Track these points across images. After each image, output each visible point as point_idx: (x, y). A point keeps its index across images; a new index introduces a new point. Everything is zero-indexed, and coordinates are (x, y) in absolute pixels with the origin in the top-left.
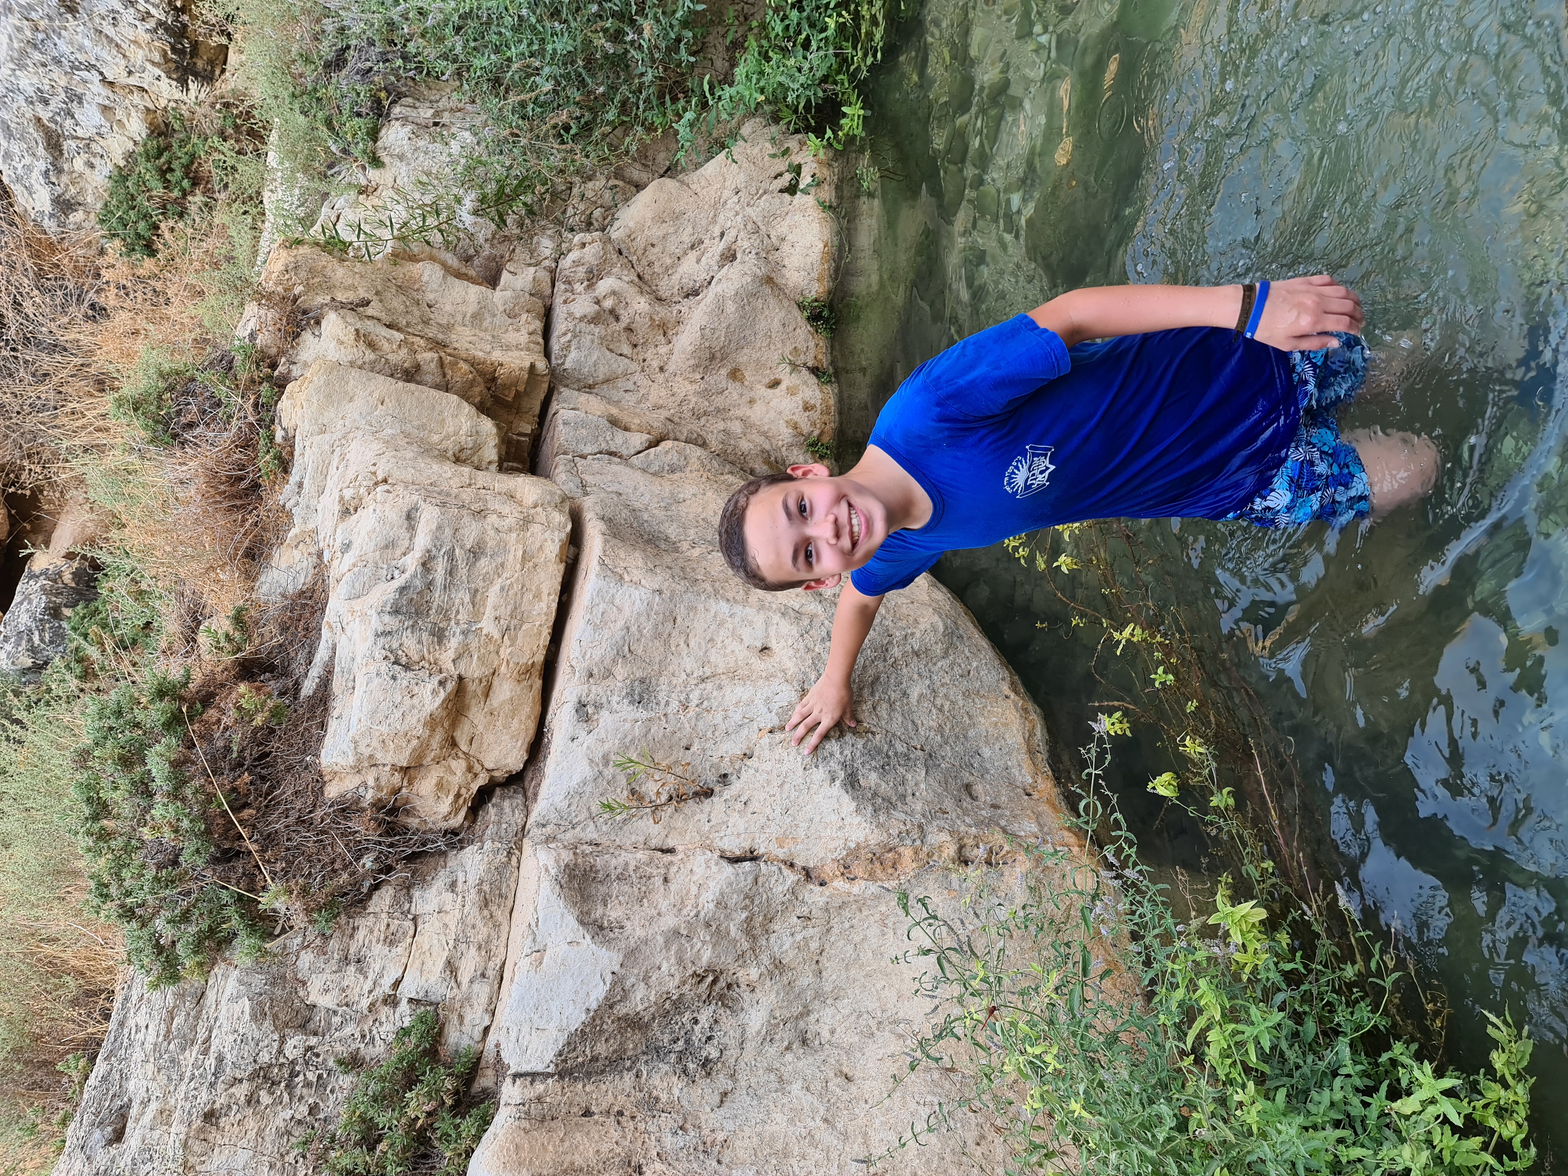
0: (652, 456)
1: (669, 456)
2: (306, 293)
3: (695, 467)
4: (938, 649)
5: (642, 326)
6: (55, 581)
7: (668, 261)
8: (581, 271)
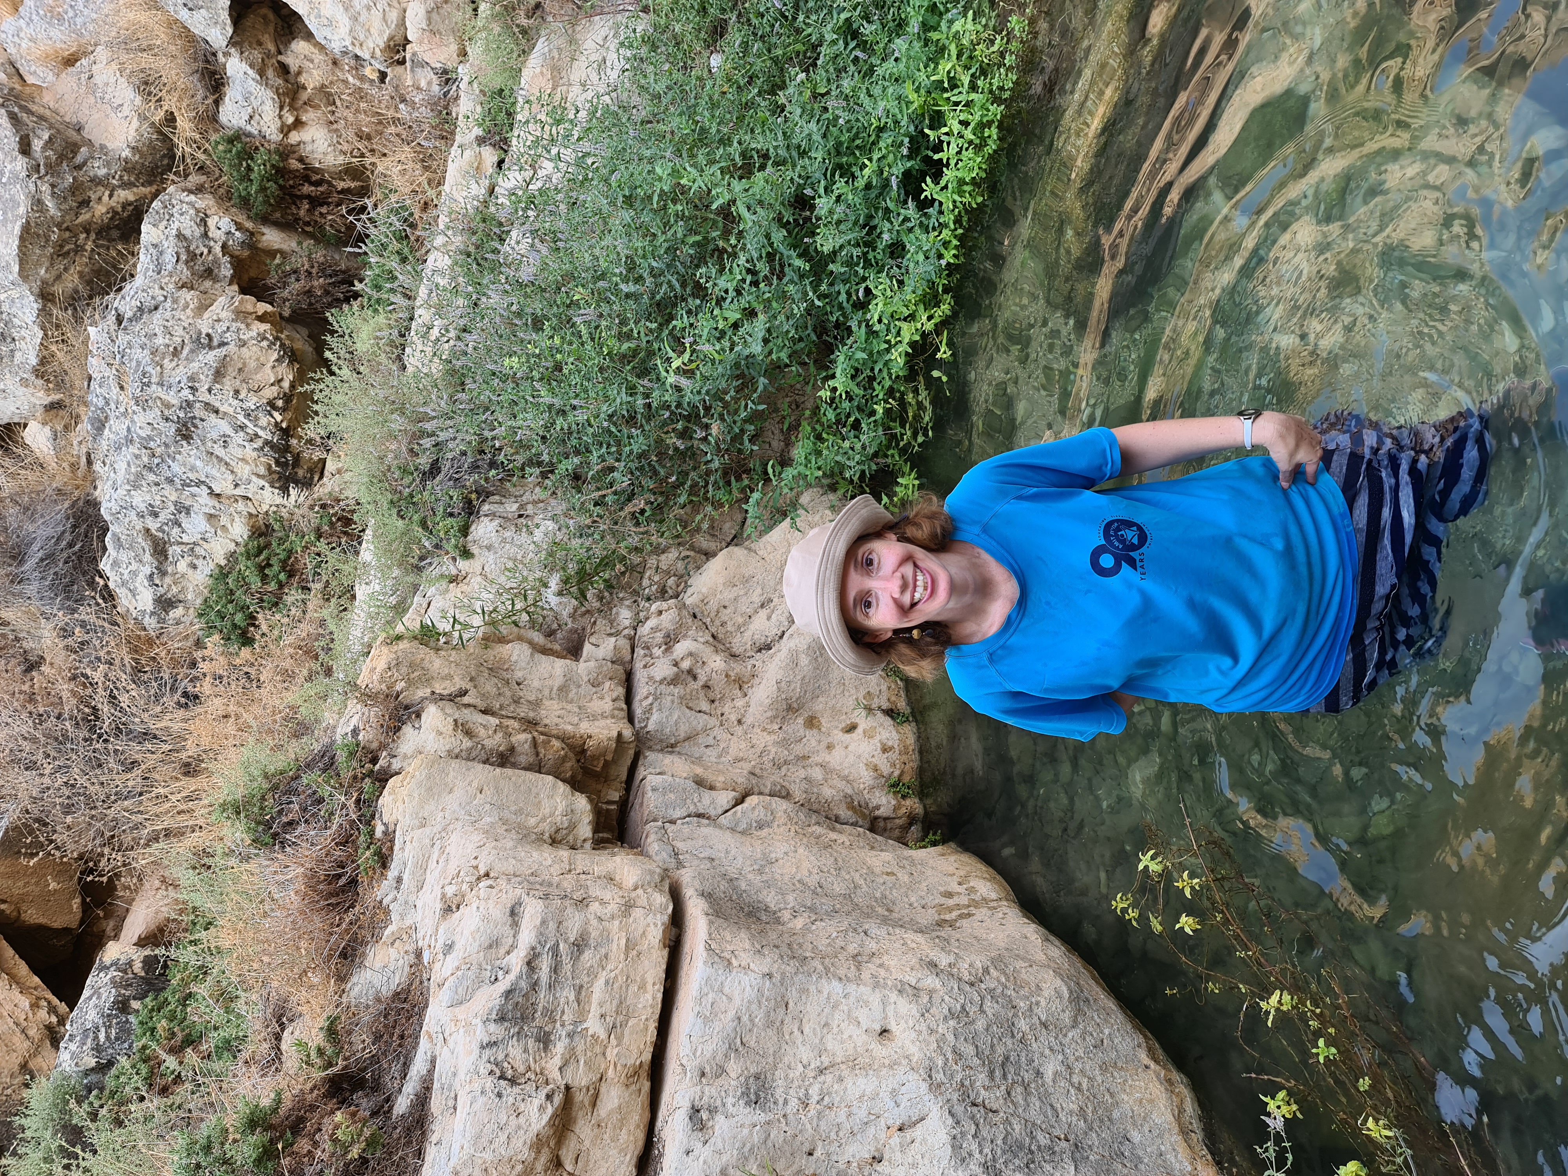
0: (739, 814)
1: (756, 813)
2: (407, 689)
3: (782, 821)
4: (1066, 1018)
5: (719, 682)
6: (125, 972)
7: (740, 620)
8: (659, 637)
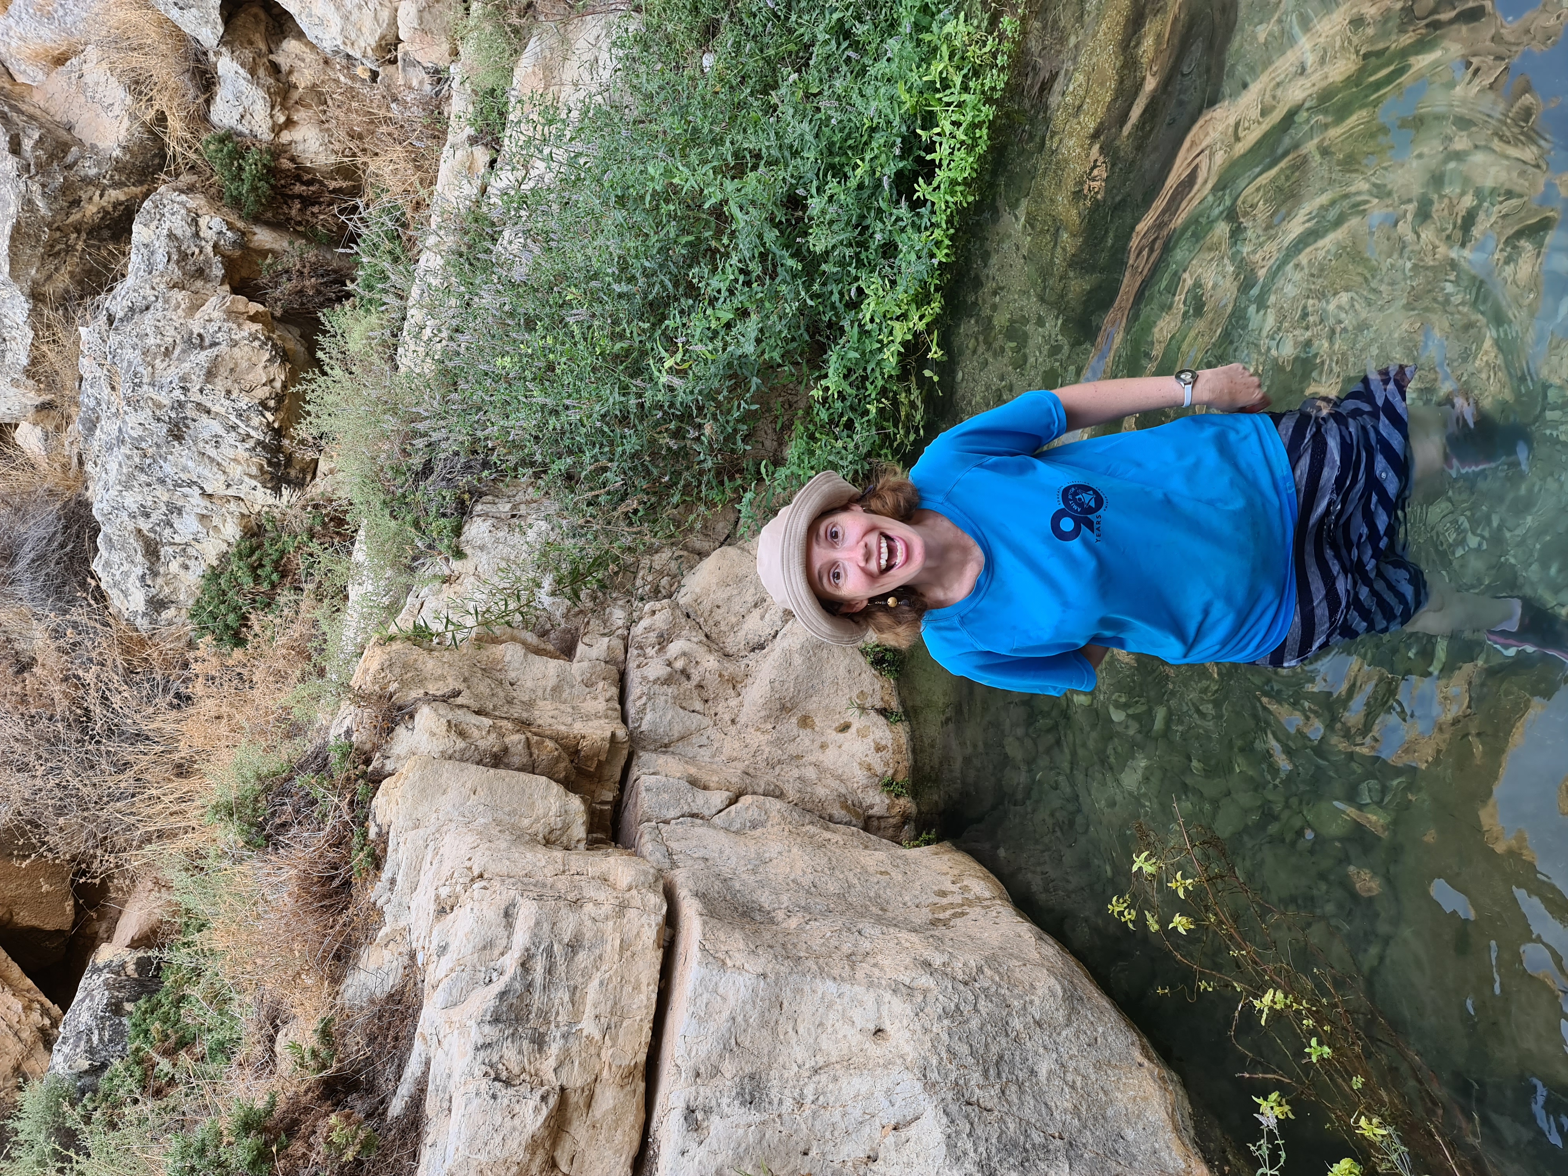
0: (733, 814)
1: (750, 812)
2: (400, 690)
3: (776, 820)
4: (1060, 1016)
5: (712, 682)
6: (118, 974)
7: (734, 620)
8: (652, 637)
